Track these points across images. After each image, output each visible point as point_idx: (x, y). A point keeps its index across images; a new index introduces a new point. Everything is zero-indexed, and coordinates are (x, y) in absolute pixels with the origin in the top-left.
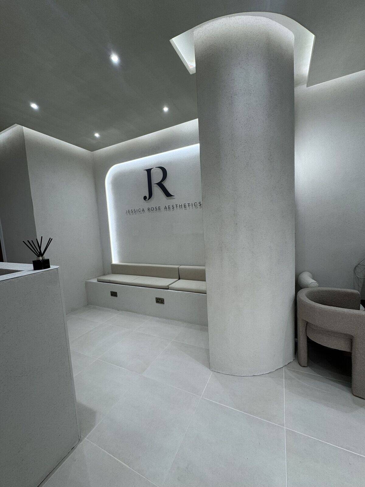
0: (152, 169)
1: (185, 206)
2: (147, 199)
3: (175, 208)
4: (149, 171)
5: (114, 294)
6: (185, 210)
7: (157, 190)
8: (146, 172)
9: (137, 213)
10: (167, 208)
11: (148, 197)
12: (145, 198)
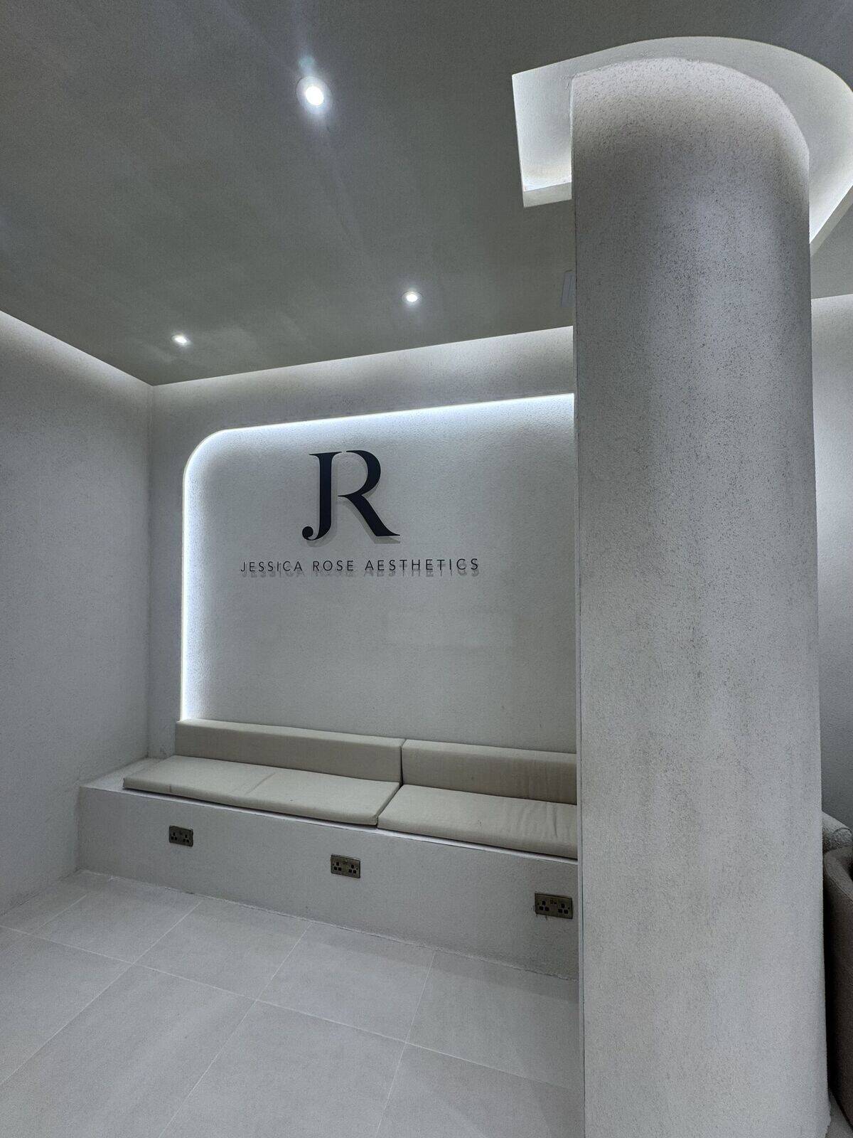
0: (337, 453)
1: (428, 567)
2: (314, 536)
3: (399, 569)
4: (326, 460)
5: (181, 837)
6: (428, 576)
7: (345, 514)
8: (317, 460)
9: (277, 573)
10: (375, 566)
11: (316, 531)
12: (307, 532)
